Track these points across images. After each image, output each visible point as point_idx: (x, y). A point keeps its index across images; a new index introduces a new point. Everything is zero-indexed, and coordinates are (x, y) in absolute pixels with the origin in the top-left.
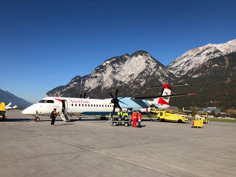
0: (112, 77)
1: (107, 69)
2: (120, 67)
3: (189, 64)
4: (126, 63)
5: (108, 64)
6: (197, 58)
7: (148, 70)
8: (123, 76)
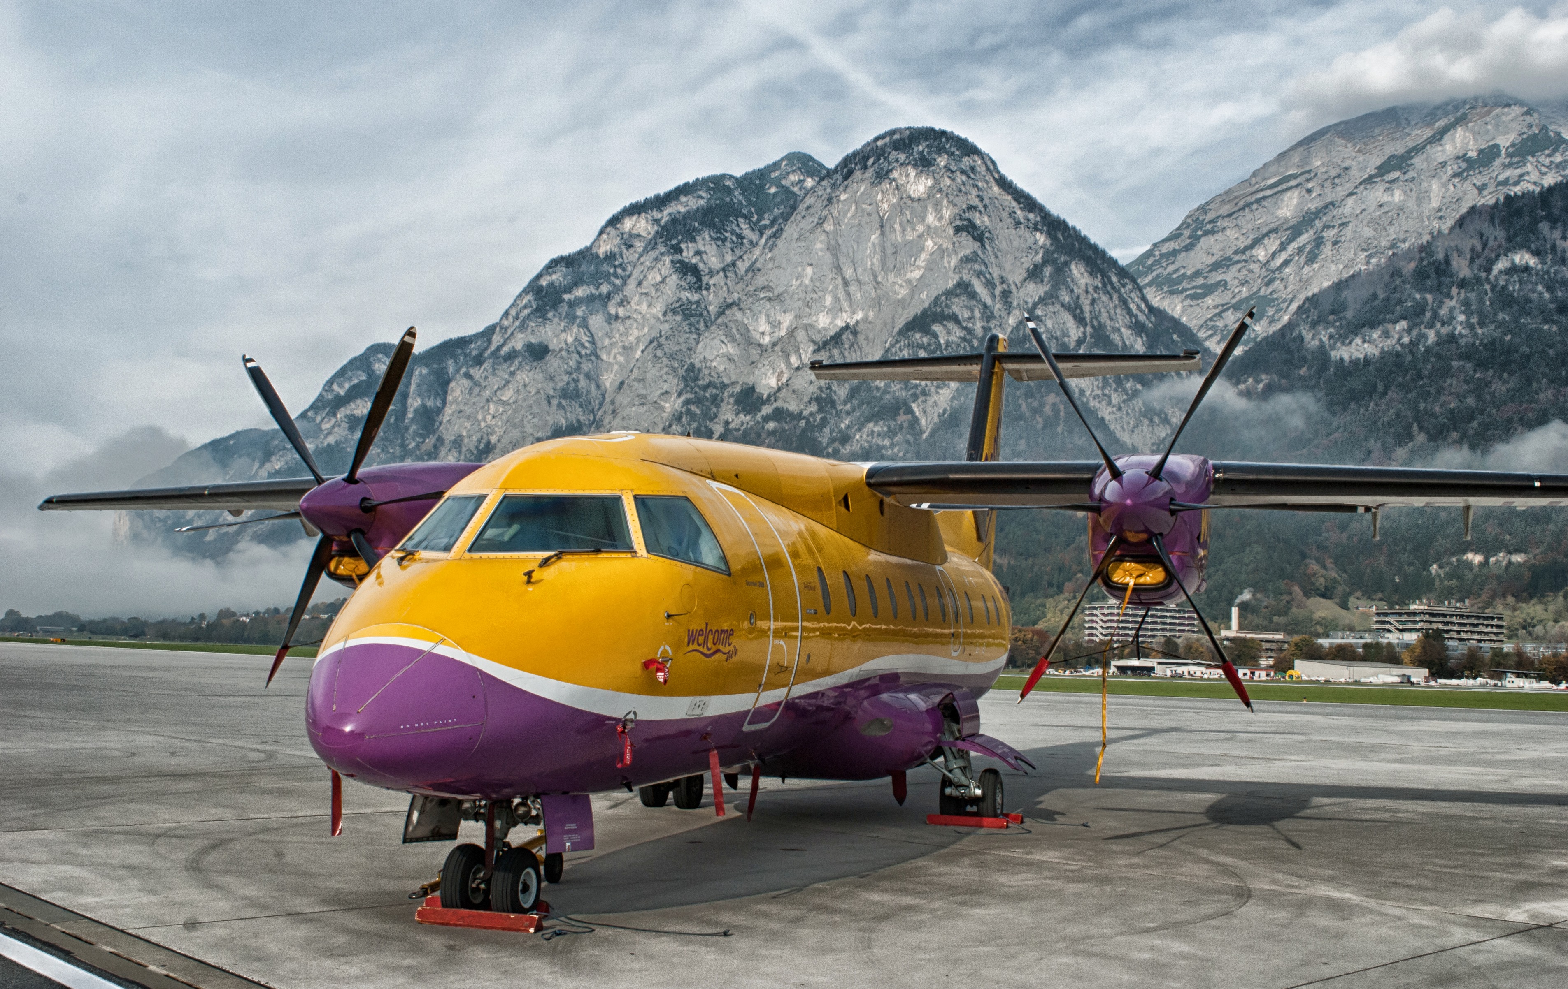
0: (672, 357)
1: (632, 284)
2: (742, 266)
3: (1319, 242)
4: (791, 230)
5: (639, 246)
6: (1377, 194)
7: (973, 295)
8: (767, 340)
